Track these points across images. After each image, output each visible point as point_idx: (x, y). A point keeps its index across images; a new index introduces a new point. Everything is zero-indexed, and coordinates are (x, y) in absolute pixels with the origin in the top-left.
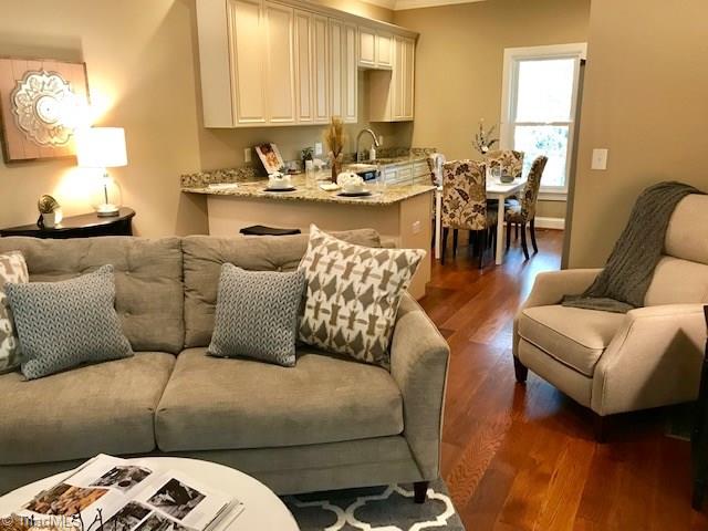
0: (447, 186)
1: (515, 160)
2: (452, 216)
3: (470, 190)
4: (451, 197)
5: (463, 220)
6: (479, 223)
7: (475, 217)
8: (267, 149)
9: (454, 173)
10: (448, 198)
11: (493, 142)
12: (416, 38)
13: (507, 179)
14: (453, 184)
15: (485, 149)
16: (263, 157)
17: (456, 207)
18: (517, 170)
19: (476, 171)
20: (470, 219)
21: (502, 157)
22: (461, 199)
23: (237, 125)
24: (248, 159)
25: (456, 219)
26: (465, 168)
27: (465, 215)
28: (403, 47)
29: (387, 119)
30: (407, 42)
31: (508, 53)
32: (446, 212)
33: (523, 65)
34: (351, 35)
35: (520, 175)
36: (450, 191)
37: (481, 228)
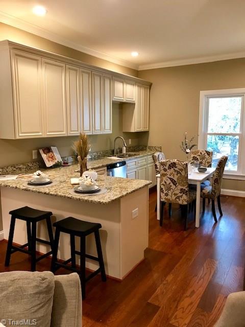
0: (163, 175)
1: (207, 156)
2: (166, 195)
3: (178, 179)
4: (165, 182)
5: (174, 197)
6: (184, 200)
7: (181, 196)
8: (48, 150)
9: (167, 168)
10: (163, 183)
11: (193, 146)
12: (150, 85)
13: (202, 171)
14: (166, 175)
15: (188, 151)
16: (44, 156)
17: (169, 189)
18: (208, 163)
19: (181, 167)
20: (178, 198)
21: (199, 154)
22: (172, 184)
23: (18, 138)
24: (34, 157)
25: (169, 197)
26: (173, 165)
27: (175, 194)
28: (142, 90)
29: (133, 130)
30: (145, 88)
31: (203, 93)
32: (163, 192)
33: (211, 100)
34: (107, 82)
35: (210, 166)
36: (165, 179)
37: (185, 203)
